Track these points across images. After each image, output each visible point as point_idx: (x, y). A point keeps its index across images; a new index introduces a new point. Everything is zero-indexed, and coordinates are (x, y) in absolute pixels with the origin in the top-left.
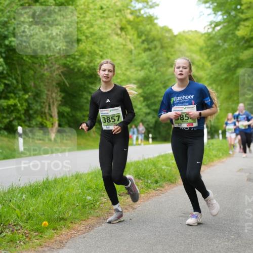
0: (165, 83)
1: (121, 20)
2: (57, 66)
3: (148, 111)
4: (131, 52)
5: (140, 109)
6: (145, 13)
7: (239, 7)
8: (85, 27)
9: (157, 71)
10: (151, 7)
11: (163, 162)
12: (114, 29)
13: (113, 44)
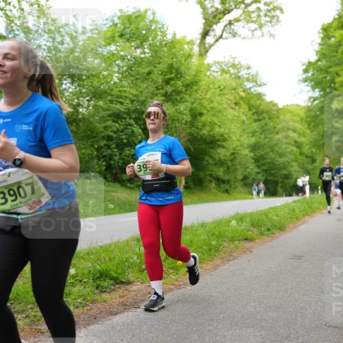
0: (272, 148)
1: (235, 97)
2: (184, 135)
3: (258, 170)
4: (244, 122)
5: (252, 169)
6: (255, 91)
7: (332, 85)
8: (206, 103)
9: (266, 138)
10: (260, 86)
11: (273, 213)
12: (230, 104)
13: (229, 116)
